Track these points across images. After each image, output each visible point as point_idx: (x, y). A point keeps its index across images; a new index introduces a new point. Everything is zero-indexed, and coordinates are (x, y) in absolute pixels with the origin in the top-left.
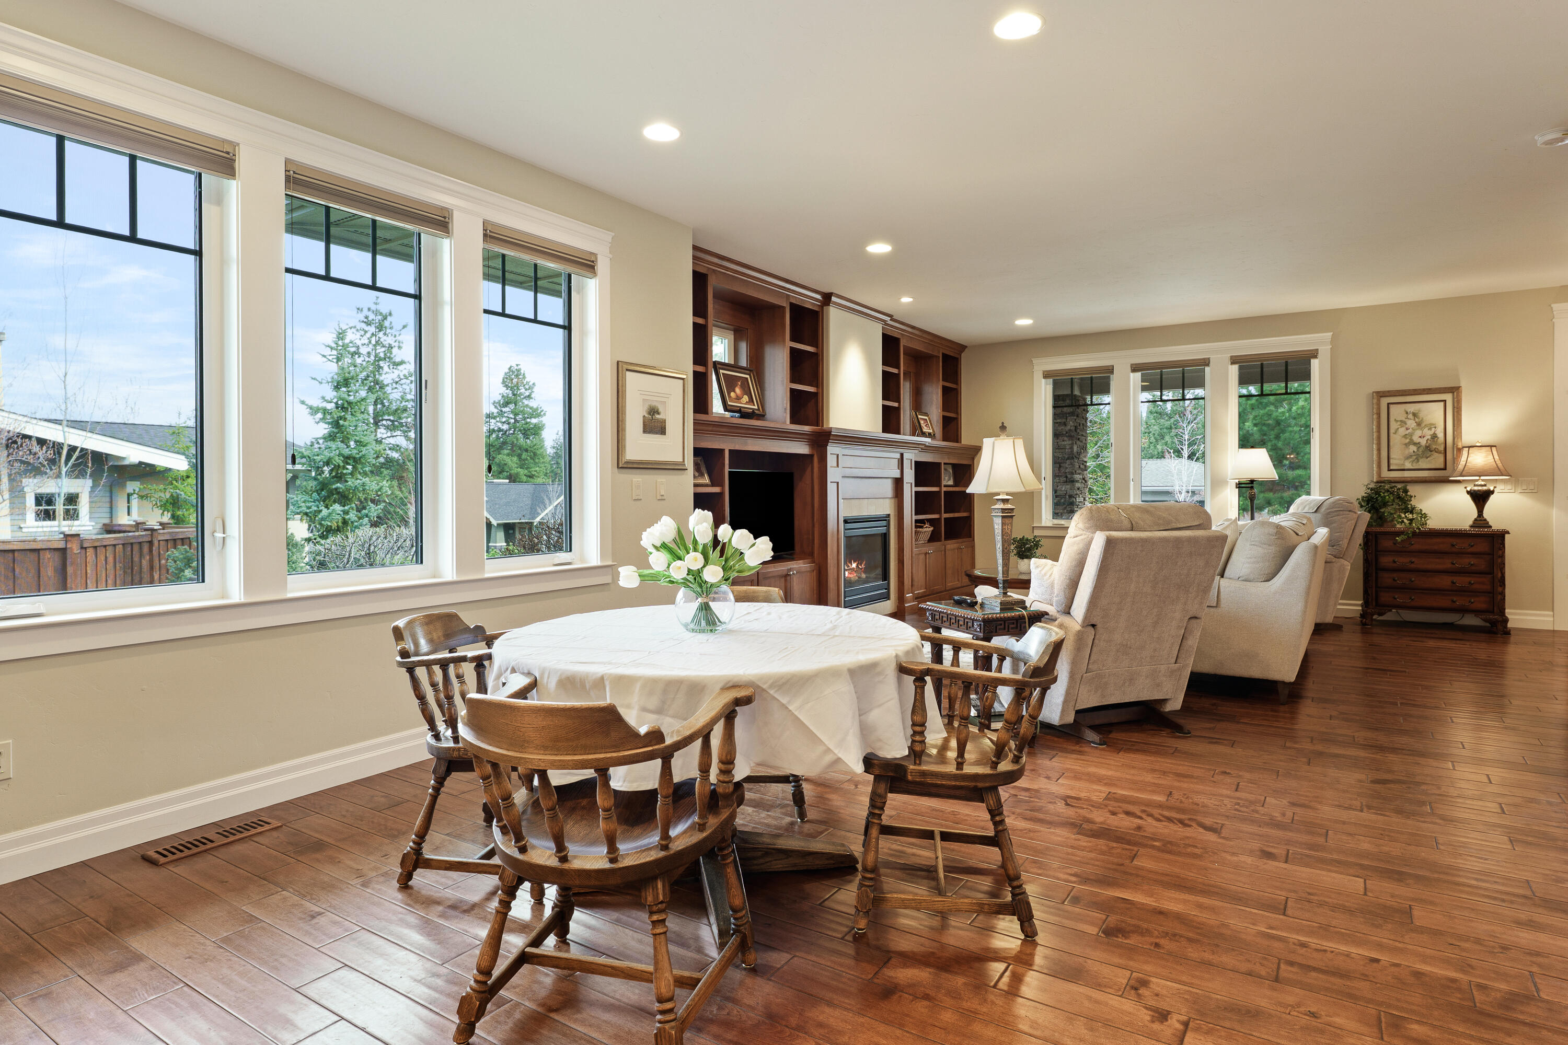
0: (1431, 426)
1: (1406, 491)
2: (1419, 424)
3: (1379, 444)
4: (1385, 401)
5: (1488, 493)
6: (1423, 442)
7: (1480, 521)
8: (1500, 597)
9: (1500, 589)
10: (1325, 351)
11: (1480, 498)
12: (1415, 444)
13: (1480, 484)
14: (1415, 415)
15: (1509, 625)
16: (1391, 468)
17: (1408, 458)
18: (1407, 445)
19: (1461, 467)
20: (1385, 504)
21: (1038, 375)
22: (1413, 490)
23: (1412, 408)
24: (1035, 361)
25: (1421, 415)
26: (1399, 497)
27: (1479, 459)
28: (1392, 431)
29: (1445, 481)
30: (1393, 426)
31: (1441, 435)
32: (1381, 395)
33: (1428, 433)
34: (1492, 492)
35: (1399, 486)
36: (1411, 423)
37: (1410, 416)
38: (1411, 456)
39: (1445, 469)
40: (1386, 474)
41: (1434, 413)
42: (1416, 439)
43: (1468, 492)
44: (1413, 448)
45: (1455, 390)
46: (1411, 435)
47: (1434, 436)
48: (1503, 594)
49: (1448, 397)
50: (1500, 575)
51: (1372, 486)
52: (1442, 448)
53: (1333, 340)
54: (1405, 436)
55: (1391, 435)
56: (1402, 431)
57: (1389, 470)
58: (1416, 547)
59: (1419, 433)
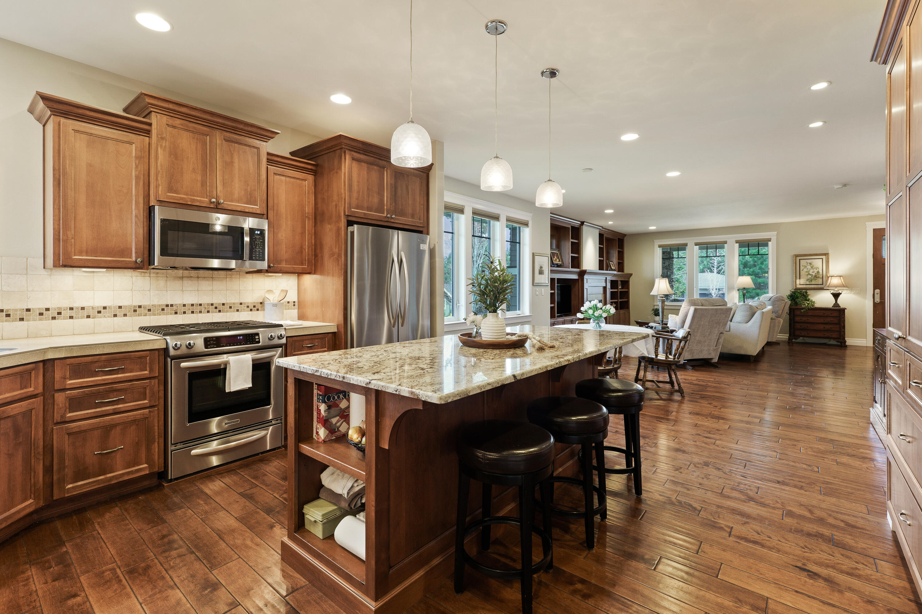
0: (817, 268)
1: (806, 293)
2: (812, 267)
3: (796, 275)
4: (798, 258)
5: (839, 294)
6: (814, 274)
7: (836, 304)
8: (843, 333)
9: (843, 330)
10: (774, 239)
11: (836, 296)
12: (810, 275)
13: (836, 291)
14: (810, 264)
15: (847, 344)
16: (801, 284)
17: (807, 280)
18: (807, 275)
19: (829, 284)
20: (797, 298)
21: (656, 246)
22: (809, 292)
23: (809, 261)
24: (655, 241)
25: (813, 264)
26: (803, 295)
27: (835, 281)
28: (801, 269)
29: (822, 289)
31: (821, 272)
32: (797, 256)
33: (816, 271)
34: (841, 294)
35: (804, 291)
36: (809, 267)
37: (809, 264)
38: (809, 279)
39: (823, 284)
40: (799, 286)
41: (818, 263)
42: (811, 273)
43: (831, 294)
44: (809, 276)
45: (826, 254)
46: (809, 271)
47: (818, 272)
48: (844, 332)
49: (824, 257)
50: (843, 325)
51: (793, 290)
52: (821, 276)
53: (777, 235)
54: (806, 272)
55: (801, 271)
56: (805, 270)
58: (810, 314)
59: (812, 271)
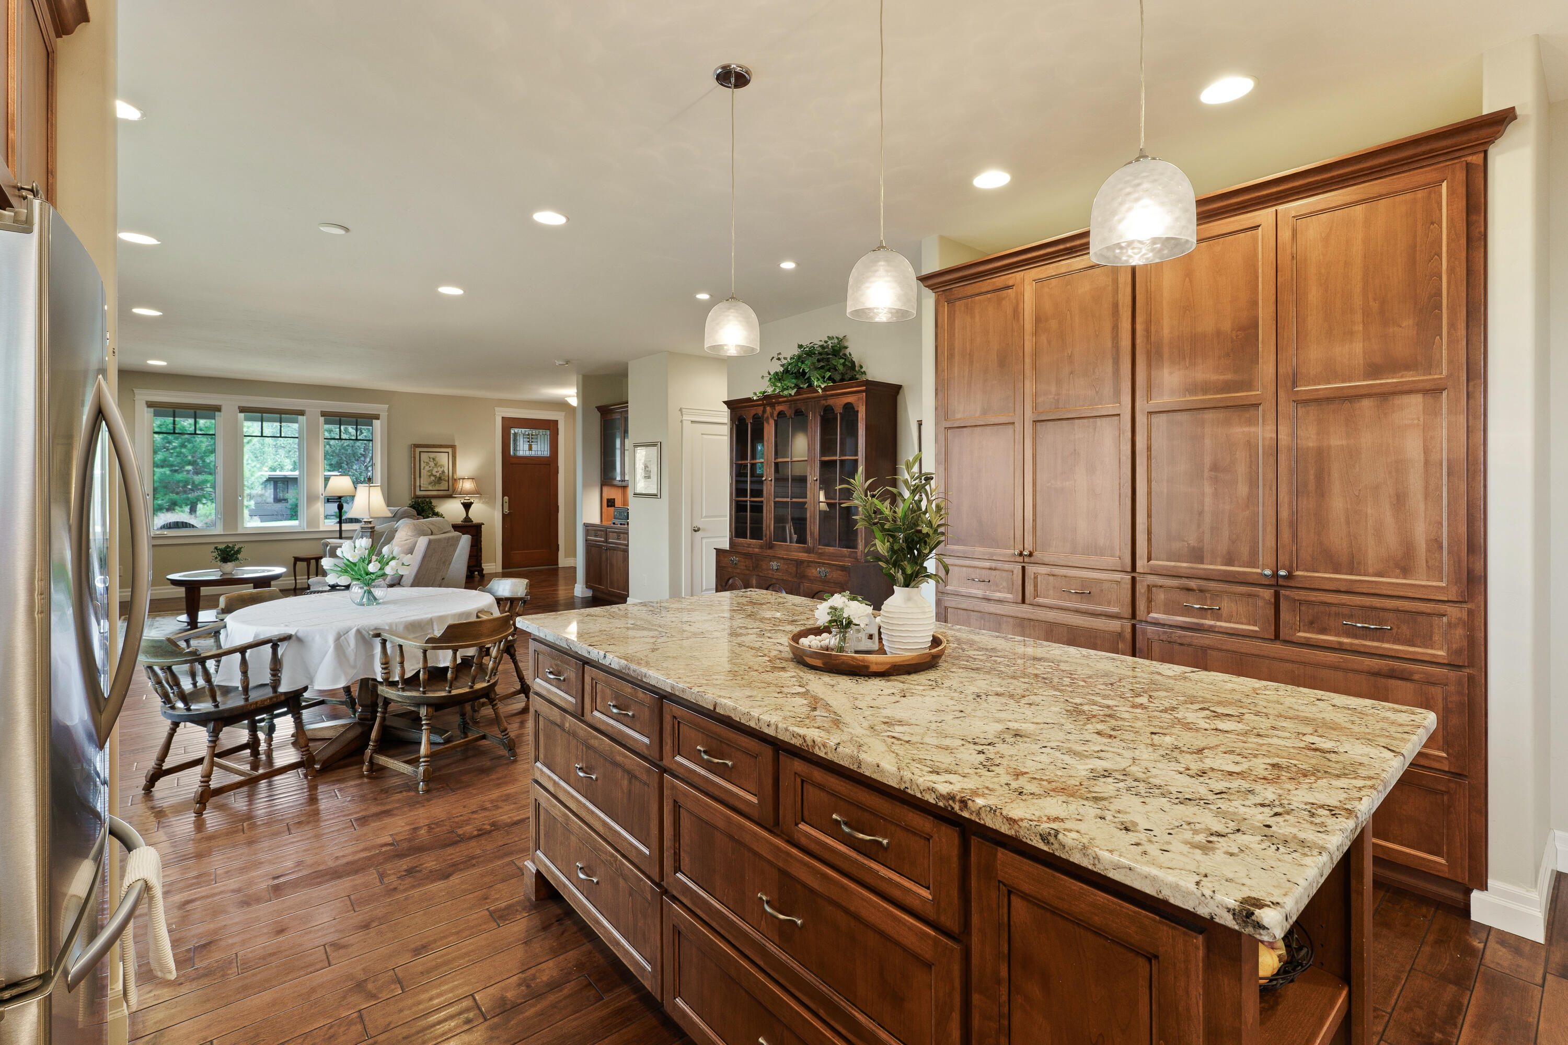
0: (441, 466)
1: (431, 503)
2: (436, 465)
3: (415, 475)
4: (418, 450)
5: (471, 503)
6: (438, 475)
7: (467, 519)
9: (480, 554)
10: (384, 415)
11: (467, 506)
12: (434, 476)
13: (467, 499)
14: (434, 459)
15: (484, 572)
16: (423, 488)
17: (430, 483)
18: (430, 476)
19: (459, 490)
22: (434, 502)
23: (432, 455)
25: (437, 459)
27: (468, 485)
28: (422, 467)
29: (450, 497)
30: (423, 465)
31: (446, 471)
32: (417, 446)
33: (440, 470)
34: (473, 503)
35: (427, 500)
36: (432, 464)
37: (432, 460)
38: (433, 483)
39: (449, 490)
40: (419, 493)
41: (443, 459)
42: (434, 473)
43: (461, 503)
44: (433, 478)
45: (453, 447)
46: (432, 470)
47: (443, 472)
48: (481, 556)
49: (450, 450)
50: (480, 547)
52: (447, 479)
53: (389, 410)
54: (429, 471)
55: (422, 471)
56: (427, 468)
57: (420, 490)
59: (435, 470)
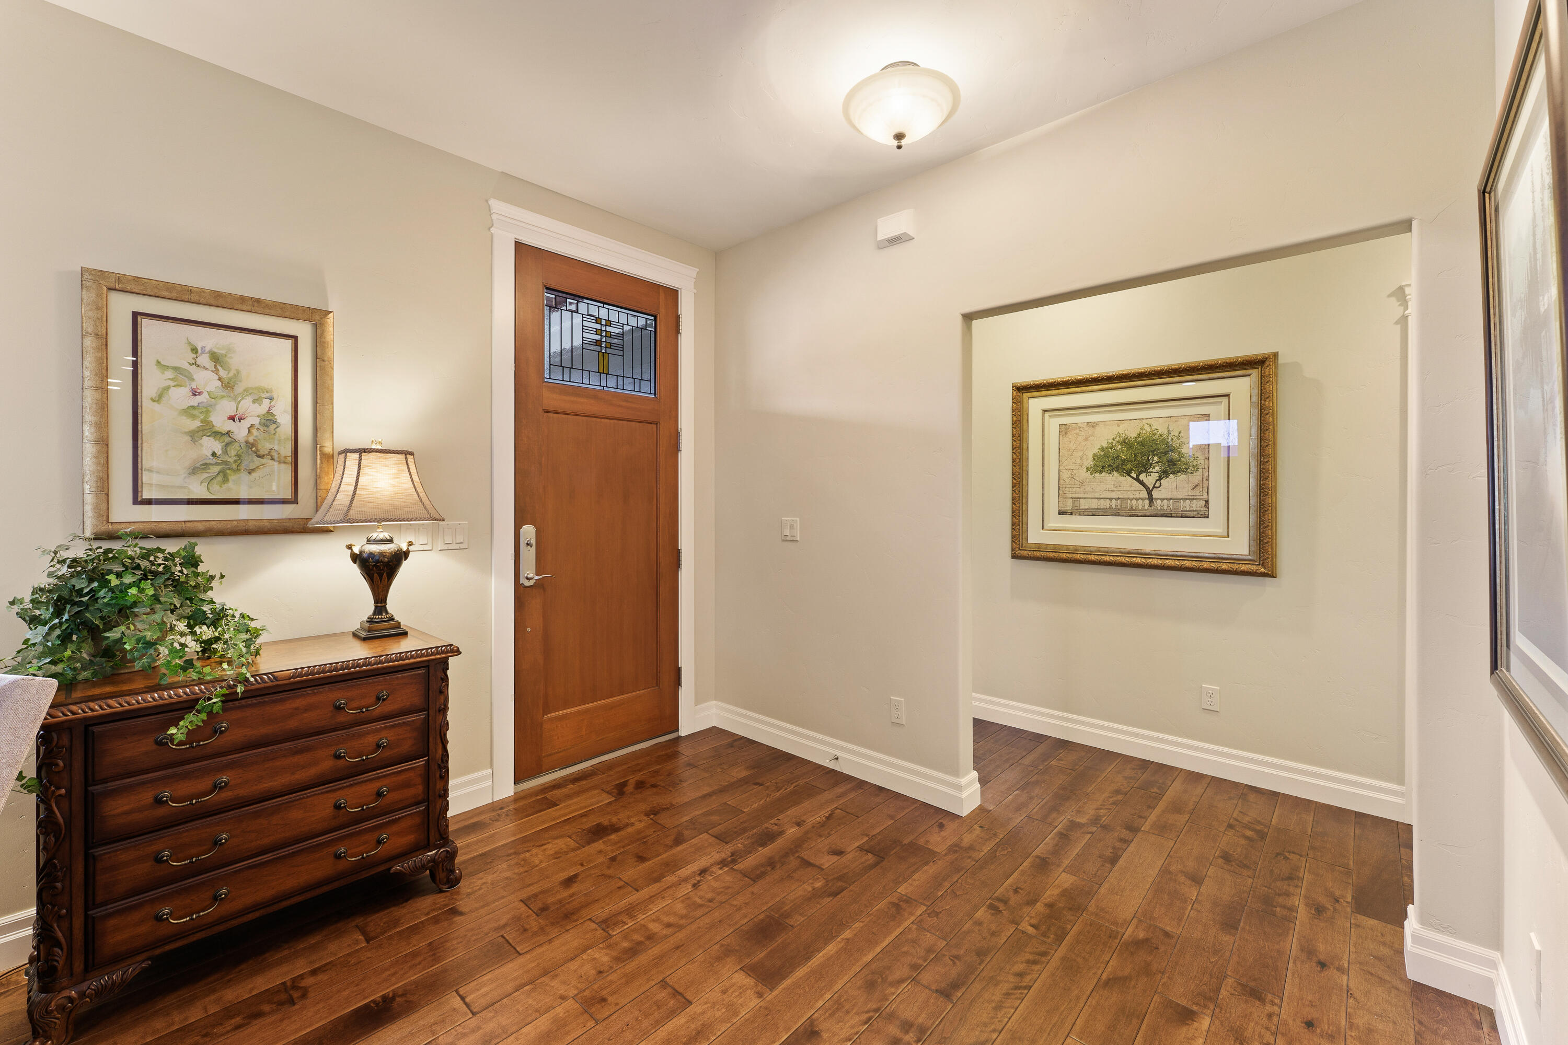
0: (262, 394)
1: (192, 561)
2: (228, 385)
4: (124, 308)
5: (400, 557)
6: (240, 431)
7: (384, 626)
8: (439, 803)
9: (439, 785)
11: (380, 569)
12: (217, 434)
13: (378, 538)
14: (216, 358)
16: (146, 495)
17: (194, 471)
18: (194, 436)
19: (343, 499)
20: (125, 612)
25: (234, 361)
26: (177, 585)
27: (382, 479)
28: (148, 389)
29: (293, 529)
30: (151, 382)
31: (283, 418)
33: (254, 411)
34: (406, 554)
35: (172, 546)
36: (207, 380)
37: (204, 360)
38: (206, 466)
39: (294, 501)
40: (127, 515)
41: (267, 361)
42: (220, 422)
43: (355, 558)
44: (210, 445)
45: (316, 316)
46: (207, 409)
47: (269, 420)
49: (301, 330)
50: (440, 752)
51: (79, 551)
52: (287, 451)
54: (189, 412)
55: (146, 405)
56: (178, 396)
57: (137, 500)
58: (235, 736)
59: (227, 407)
